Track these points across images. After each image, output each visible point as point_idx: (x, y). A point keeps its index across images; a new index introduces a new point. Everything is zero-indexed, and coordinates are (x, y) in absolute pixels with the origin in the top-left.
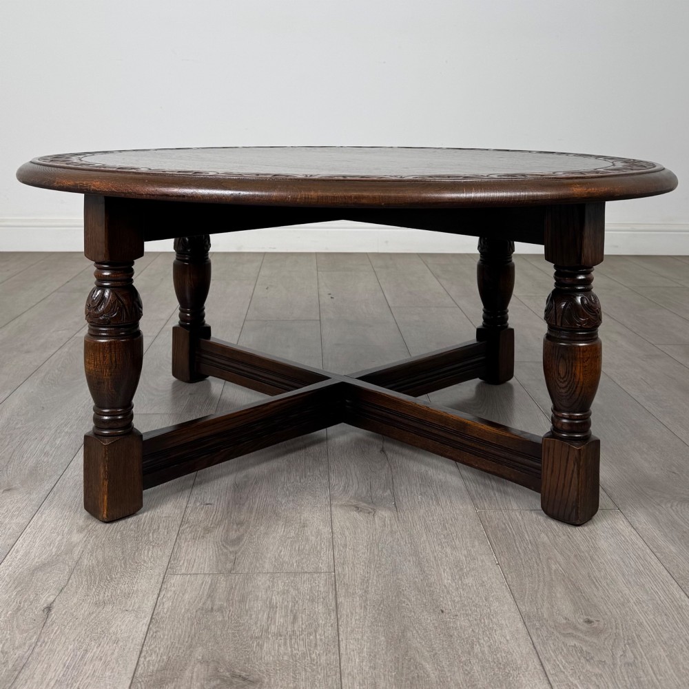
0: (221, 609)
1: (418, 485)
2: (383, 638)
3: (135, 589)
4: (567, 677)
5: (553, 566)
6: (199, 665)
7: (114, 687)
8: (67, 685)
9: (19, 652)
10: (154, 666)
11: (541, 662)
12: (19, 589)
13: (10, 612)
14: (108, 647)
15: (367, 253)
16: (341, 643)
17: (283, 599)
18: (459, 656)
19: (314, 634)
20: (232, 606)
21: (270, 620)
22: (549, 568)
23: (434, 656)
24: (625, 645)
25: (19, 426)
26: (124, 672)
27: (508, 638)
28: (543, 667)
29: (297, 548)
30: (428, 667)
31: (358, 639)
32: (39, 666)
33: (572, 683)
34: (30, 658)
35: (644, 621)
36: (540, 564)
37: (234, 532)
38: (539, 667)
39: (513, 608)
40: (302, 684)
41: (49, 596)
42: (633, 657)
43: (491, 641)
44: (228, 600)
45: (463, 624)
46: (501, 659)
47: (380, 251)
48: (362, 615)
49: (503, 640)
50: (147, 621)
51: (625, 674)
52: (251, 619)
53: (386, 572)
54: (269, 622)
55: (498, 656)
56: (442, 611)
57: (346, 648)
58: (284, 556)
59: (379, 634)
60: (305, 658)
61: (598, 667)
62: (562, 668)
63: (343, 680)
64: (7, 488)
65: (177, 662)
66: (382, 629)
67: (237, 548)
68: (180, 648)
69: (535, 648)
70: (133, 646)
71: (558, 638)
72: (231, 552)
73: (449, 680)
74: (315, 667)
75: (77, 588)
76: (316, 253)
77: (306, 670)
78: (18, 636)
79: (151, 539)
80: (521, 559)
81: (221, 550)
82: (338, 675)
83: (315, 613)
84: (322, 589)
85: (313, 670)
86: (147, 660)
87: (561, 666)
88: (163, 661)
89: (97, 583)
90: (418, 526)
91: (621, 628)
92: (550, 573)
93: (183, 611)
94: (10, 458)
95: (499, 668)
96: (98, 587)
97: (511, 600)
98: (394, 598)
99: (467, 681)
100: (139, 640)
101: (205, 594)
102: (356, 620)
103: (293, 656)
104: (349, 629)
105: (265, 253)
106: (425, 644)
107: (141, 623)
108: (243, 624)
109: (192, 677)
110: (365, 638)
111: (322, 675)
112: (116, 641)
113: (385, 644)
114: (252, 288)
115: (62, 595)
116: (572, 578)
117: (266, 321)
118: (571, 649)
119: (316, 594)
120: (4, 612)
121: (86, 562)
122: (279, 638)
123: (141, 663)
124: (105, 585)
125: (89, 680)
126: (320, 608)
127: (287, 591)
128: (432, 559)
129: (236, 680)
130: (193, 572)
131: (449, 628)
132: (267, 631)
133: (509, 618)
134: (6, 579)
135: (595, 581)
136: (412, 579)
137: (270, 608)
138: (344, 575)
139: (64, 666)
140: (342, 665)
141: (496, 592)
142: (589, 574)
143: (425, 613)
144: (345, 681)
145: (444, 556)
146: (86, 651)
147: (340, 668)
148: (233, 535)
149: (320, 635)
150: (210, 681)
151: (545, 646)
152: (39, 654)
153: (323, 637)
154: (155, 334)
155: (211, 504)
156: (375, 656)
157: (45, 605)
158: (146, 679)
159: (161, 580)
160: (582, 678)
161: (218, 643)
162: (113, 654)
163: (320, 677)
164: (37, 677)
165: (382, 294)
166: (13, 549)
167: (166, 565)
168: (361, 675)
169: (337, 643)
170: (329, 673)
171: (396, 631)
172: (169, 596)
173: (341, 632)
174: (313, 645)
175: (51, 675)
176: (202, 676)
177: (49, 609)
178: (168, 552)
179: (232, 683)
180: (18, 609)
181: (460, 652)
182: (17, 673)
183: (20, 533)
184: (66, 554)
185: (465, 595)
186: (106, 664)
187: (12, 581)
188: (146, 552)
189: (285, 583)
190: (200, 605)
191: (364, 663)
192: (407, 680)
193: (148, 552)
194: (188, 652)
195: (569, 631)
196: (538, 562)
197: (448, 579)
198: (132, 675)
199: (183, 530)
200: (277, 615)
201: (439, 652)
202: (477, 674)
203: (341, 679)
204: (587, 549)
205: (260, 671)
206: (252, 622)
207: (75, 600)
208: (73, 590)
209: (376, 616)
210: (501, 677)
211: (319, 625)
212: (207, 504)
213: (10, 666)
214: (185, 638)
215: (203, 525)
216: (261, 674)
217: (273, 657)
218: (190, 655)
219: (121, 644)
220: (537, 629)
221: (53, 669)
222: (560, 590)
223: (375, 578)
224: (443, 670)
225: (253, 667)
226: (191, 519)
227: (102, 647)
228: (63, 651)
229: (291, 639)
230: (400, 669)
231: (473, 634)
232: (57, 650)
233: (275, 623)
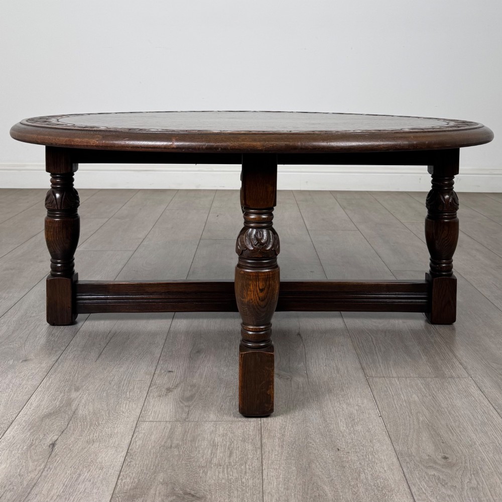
0: (177, 446)
1: (324, 359)
2: (295, 468)
3: (116, 431)
4: (427, 497)
5: (421, 418)
6: (160, 485)
7: (99, 501)
9: (32, 475)
10: (128, 485)
11: (409, 486)
12: (32, 431)
13: (25, 447)
14: (95, 472)
15: (292, 191)
16: (264, 471)
17: (223, 440)
18: (349, 481)
19: (244, 465)
20: (186, 444)
21: (213, 454)
22: (418, 419)
23: (331, 481)
24: (471, 475)
25: (34, 315)
26: (106, 489)
27: (386, 469)
28: (410, 490)
30: (327, 488)
31: (276, 468)
32: (46, 485)
34: (39, 480)
35: (486, 458)
36: (411, 417)
37: (188, 392)
38: (407, 489)
39: (391, 448)
40: (235, 500)
41: (54, 436)
42: (476, 483)
43: (373, 471)
44: (183, 440)
45: (353, 458)
46: (379, 484)
47: (302, 189)
48: (280, 451)
49: (381, 470)
50: (124, 454)
51: (470, 495)
52: (199, 453)
53: (298, 421)
54: (212, 456)
55: (378, 481)
56: (338, 450)
57: (268, 475)
58: (225, 409)
59: (292, 466)
60: (237, 481)
61: (451, 491)
62: (424, 490)
63: (264, 497)
64: (25, 359)
65: (145, 483)
67: (190, 403)
68: (147, 474)
69: (405, 476)
70: (113, 471)
71: (422, 469)
72: (186, 406)
73: (341, 498)
74: (244, 488)
75: (74, 430)
77: (238, 491)
78: (31, 464)
79: (128, 396)
80: (398, 413)
81: (179, 404)
82: (261, 493)
83: (246, 450)
84: (251, 433)
85: (243, 490)
86: (123, 481)
88: (135, 483)
89: (88, 427)
90: (323, 389)
91: (468, 463)
92: (419, 423)
93: (150, 447)
94: (27, 338)
95: (378, 490)
96: (89, 430)
97: (389, 442)
98: (303, 440)
99: (355, 499)
100: (118, 468)
101: (167, 435)
102: (275, 455)
103: (229, 480)
104: (270, 462)
105: (217, 190)
106: (325, 472)
107: (120, 455)
108: (194, 457)
109: (155, 494)
110: (282, 468)
111: (250, 494)
112: (102, 468)
113: (296, 472)
114: (207, 216)
115: (62, 435)
116: (435, 426)
117: (216, 240)
118: (431, 477)
119: (247, 437)
120: (21, 447)
121: (80, 412)
122: (219, 467)
123: (119, 483)
124: (94, 428)
125: (81, 495)
126: (249, 447)
127: (226, 434)
128: (332, 412)
129: (186, 496)
130: (158, 420)
131: (342, 462)
132: (210, 462)
133: (387, 455)
134: (23, 424)
135: (451, 429)
136: (317, 426)
137: (213, 446)
138: (268, 423)
139: (64, 485)
140: (264, 487)
141: (379, 436)
142: (447, 424)
143: (326, 451)
144: (266, 498)
145: (341, 410)
146: (80, 475)
147: (263, 489)
148: (188, 394)
149: (249, 465)
150: (168, 497)
151: (413, 475)
152: (45, 477)
153: (251, 467)
154: (135, 249)
155: (172, 372)
156: (288, 481)
157: (51, 442)
158: (122, 495)
159: (134, 425)
160: (438, 498)
161: (175, 470)
162: (99, 477)
163: (248, 495)
164: (44, 492)
165: (302, 221)
166: (28, 402)
167: (138, 415)
168: (277, 494)
169: (261, 471)
170: (254, 492)
171: (304, 463)
172: (140, 437)
173: (264, 464)
174: (244, 473)
175: (54, 491)
176: (162, 494)
177: (53, 445)
178: (140, 405)
179: (184, 498)
180: (31, 445)
181: (350, 478)
182: (29, 490)
183: (33, 392)
184: (66, 406)
185: (356, 438)
186: (94, 484)
187: (28, 425)
188: (124, 405)
189: (224, 429)
190: (163, 443)
191: (280, 486)
192: (311, 497)
193: (126, 405)
194: (153, 476)
195: (431, 465)
196: (410, 415)
197: (344, 427)
198: (112, 492)
199: (152, 390)
200: (218, 451)
201: (335, 479)
202: (362, 494)
203: (263, 496)
204: (447, 406)
205: (204, 490)
206: (200, 456)
207: (73, 439)
208: (71, 432)
209: (290, 452)
210: (379, 496)
211: (248, 458)
212: (170, 372)
213: (25, 485)
214: (151, 466)
215: (166, 387)
216: (205, 493)
217: (214, 480)
218: (155, 479)
219: (104, 470)
220: (407, 463)
221: (55, 487)
222: (425, 435)
223: (290, 426)
224: (338, 491)
225: (200, 487)
226: (158, 382)
227: (91, 472)
228: (63, 475)
229: (228, 468)
230: (306, 490)
231: (360, 466)
232: (59, 474)
233: (216, 457)
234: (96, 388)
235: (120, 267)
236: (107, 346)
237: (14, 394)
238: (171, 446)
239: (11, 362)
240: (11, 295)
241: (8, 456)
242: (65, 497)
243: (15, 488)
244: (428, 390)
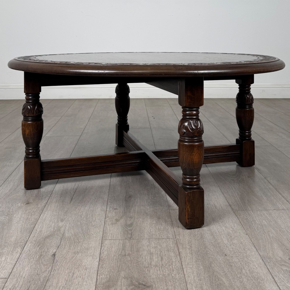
0: (129, 255)
2: (202, 267)
3: (90, 246)
4: (285, 284)
5: (271, 235)
6: (123, 279)
7: (89, 289)
8: (68, 288)
9: (45, 274)
10: (104, 280)
11: (273, 277)
12: (40, 247)
13: (38, 257)
14: (83, 272)
15: (166, 98)
16: (184, 269)
17: (155, 250)
18: (237, 275)
19: (171, 265)
20: (134, 253)
21: (151, 259)
22: (269, 235)
23: (225, 275)
26: (92, 282)
27: (257, 267)
28: (274, 279)
29: (158, 228)
30: (224, 279)
31: (191, 267)
32: (54, 280)
33: (288, 286)
34: (50, 277)
36: (265, 234)
37: (129, 221)
38: (272, 279)
39: (257, 253)
40: (170, 288)
41: (53, 250)
43: (250, 268)
44: (131, 251)
45: (235, 260)
46: (255, 276)
47: (172, 98)
48: (191, 257)
49: (254, 267)
50: (98, 260)
53: (198, 238)
54: (151, 260)
55: (254, 274)
56: (226, 255)
57: (187, 272)
58: (153, 231)
59: (200, 265)
60: (169, 276)
64: (27, 202)
65: (114, 278)
66: (200, 263)
67: (131, 228)
68: (114, 272)
69: (269, 271)
70: (93, 271)
71: (278, 266)
72: (129, 230)
73: (234, 285)
74: (174, 280)
75: (65, 246)
76: (144, 99)
77: (171, 282)
78: (43, 267)
79: (93, 224)
80: (257, 232)
81: (125, 229)
82: (185, 283)
83: (170, 256)
84: (172, 246)
85: (174, 281)
86: (101, 277)
87: (282, 279)
88: (108, 278)
90: (209, 218)
92: (270, 238)
93: (113, 255)
95: (255, 280)
96: (74, 245)
97: (255, 250)
98: (204, 249)
99: (242, 285)
100: (96, 269)
101: (121, 248)
102: (189, 259)
103: (164, 275)
104: (186, 263)
106: (221, 269)
107: (95, 261)
108: (140, 261)
109: (121, 285)
110: (194, 267)
111: (178, 283)
112: (86, 269)
113: (203, 269)
115: (59, 249)
116: (280, 240)
118: (285, 271)
119: (169, 248)
120: (35, 257)
121: (67, 235)
122: (156, 267)
123: (98, 278)
125: (77, 286)
126: (172, 254)
127: (157, 246)
128: (217, 232)
129: (140, 286)
130: (114, 239)
131: (230, 262)
132: (151, 264)
133: (255, 258)
134: (34, 242)
136: (210, 241)
137: (150, 254)
138: (180, 240)
139: (65, 280)
141: (248, 246)
143: (218, 256)
144: (188, 286)
145: (222, 231)
146: (74, 273)
147: (185, 280)
148: (129, 223)
149: (174, 266)
150: (129, 286)
151: (274, 270)
152: (53, 275)
153: (176, 267)
155: (117, 209)
156: (200, 275)
157: (52, 254)
158: (102, 285)
159: (101, 242)
161: (130, 270)
162: (85, 274)
163: (177, 284)
164: (54, 284)
166: (34, 229)
167: (102, 236)
168: (195, 284)
169: (182, 269)
170: (181, 282)
171: (207, 264)
172: (105, 249)
173: (183, 265)
174: (172, 270)
175: (60, 284)
176: (125, 284)
177: (54, 255)
178: (102, 230)
179: (139, 287)
180: (41, 255)
181: (237, 273)
182: (45, 283)
183: (36, 223)
184: (58, 231)
185: (235, 248)
186: (83, 279)
187: (36, 243)
188: (92, 230)
189: (155, 243)
190: (120, 253)
191: (195, 278)
192: (216, 285)
193: (93, 230)
194: (118, 273)
195: (283, 263)
196: (264, 233)
197: (226, 241)
198: (95, 284)
199: (107, 220)
200: (154, 257)
201: (228, 273)
202: (246, 283)
203: (187, 285)
204: (284, 227)
205: (150, 282)
206: (143, 260)
207: (65, 252)
208: (63, 247)
209: (197, 257)
210: (256, 284)
211: (173, 261)
212: (115, 209)
213: (42, 281)
214: (115, 267)
215: (115, 218)
216: (151, 283)
217: (155, 275)
218: (119, 275)
219: (88, 270)
220: (269, 262)
221: (60, 281)
222: (276, 245)
223: (194, 241)
224: (231, 281)
225: (147, 280)
226: (109, 215)
227: (80, 271)
228: (63, 274)
229: (162, 268)
230: (212, 280)
231: (241, 265)
232: (61, 273)
233: (153, 261)
234: (73, 219)
235: (74, 146)
236: (75, 194)
237: (25, 224)
238: (125, 254)
239: (19, 205)
240: (12, 164)
241: (28, 263)
242: (67, 287)
243: (36, 282)
244: (271, 218)
